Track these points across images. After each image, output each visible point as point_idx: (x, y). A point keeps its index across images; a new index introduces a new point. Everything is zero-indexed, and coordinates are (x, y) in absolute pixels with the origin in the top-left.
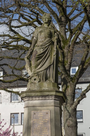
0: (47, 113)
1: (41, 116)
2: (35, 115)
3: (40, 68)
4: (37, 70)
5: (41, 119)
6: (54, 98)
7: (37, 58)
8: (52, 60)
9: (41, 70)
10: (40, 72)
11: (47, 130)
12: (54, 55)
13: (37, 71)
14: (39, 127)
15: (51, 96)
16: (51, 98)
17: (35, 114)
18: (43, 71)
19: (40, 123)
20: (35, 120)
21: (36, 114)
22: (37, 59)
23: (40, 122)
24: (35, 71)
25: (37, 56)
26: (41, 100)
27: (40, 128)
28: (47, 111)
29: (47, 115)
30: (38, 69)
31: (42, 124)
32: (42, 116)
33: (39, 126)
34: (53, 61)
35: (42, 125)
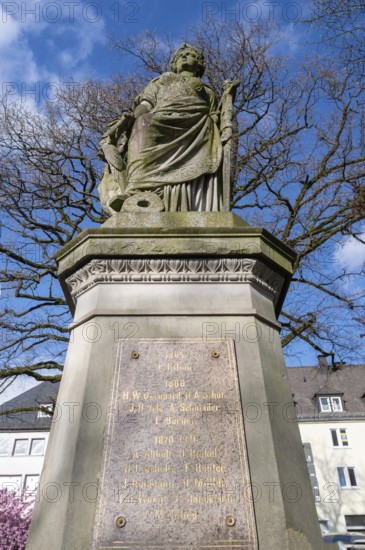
0: (216, 356)
1: (178, 367)
2: (134, 364)
3: (166, 171)
4: (150, 176)
5: (174, 391)
6: (250, 275)
7: (153, 129)
8: (214, 160)
9: (169, 178)
10: (167, 189)
11: (220, 470)
12: (224, 143)
13: (153, 179)
14: (160, 448)
15: (234, 261)
16: (232, 274)
17: (136, 357)
18: (177, 184)
19: (168, 421)
20: (136, 395)
21: (145, 359)
22: (154, 135)
23: (172, 408)
24: (144, 178)
25: (156, 120)
26: (177, 281)
27: (167, 455)
28: (216, 342)
29: (215, 362)
30: (157, 174)
31: (185, 422)
32: (185, 372)
33: (159, 440)
34: (218, 162)
35: (180, 431)
